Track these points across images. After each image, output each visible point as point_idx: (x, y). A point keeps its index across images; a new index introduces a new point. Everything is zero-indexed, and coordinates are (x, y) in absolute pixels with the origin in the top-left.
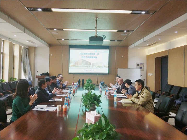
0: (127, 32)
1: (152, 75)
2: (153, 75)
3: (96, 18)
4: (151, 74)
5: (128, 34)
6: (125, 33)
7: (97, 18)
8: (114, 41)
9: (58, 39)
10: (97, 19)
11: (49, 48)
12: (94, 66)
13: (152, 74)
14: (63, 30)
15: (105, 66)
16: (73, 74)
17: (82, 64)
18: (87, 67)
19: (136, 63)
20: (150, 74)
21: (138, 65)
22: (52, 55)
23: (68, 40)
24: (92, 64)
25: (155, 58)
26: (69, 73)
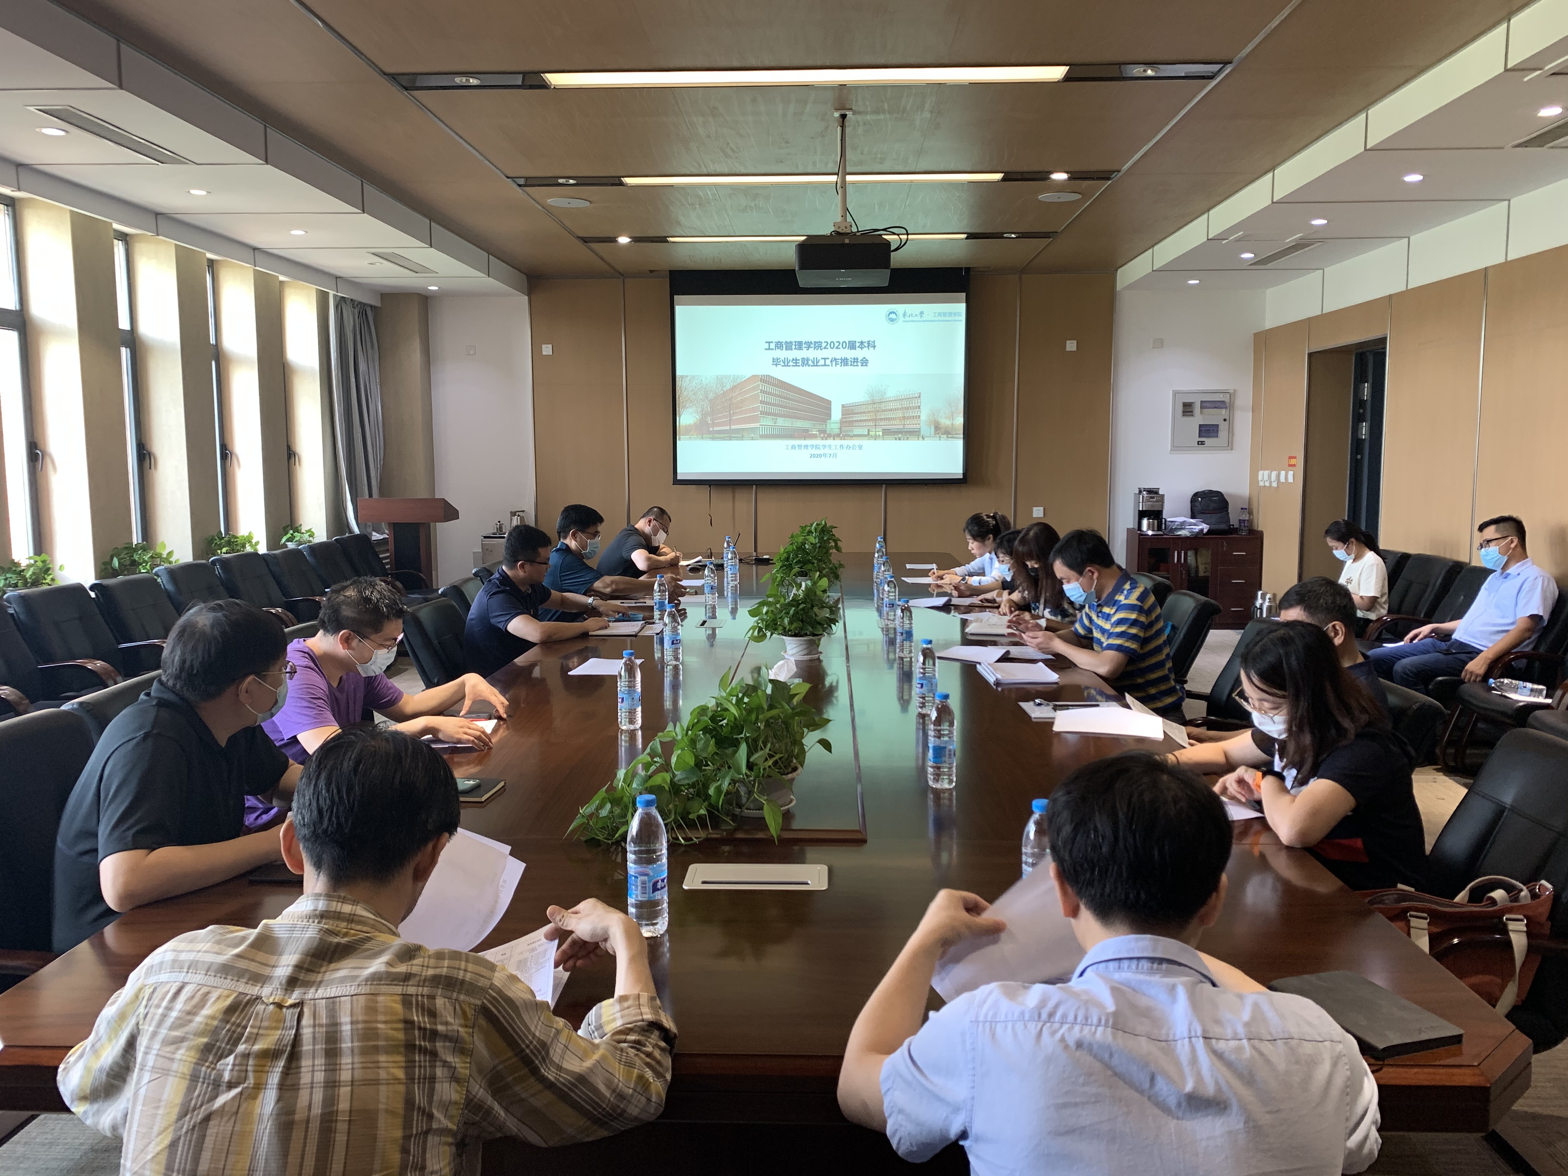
0: (1069, 179)
1: (1282, 479)
2: (1291, 480)
3: (837, 114)
4: (1278, 476)
5: (1085, 195)
6: (1060, 187)
7: (843, 112)
8: (999, 236)
9: (585, 240)
10: (844, 116)
11: (526, 298)
12: (857, 431)
13: (1283, 473)
14: (622, 184)
15: (945, 422)
16: (705, 490)
17: (762, 413)
18: (804, 434)
19: (1175, 393)
20: (1270, 477)
21: (1187, 409)
22: (547, 350)
23: (663, 240)
24: (836, 414)
25: (1310, 355)
26: (677, 482)
